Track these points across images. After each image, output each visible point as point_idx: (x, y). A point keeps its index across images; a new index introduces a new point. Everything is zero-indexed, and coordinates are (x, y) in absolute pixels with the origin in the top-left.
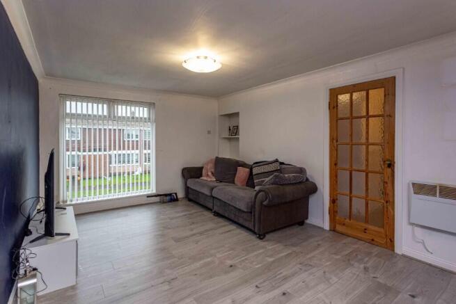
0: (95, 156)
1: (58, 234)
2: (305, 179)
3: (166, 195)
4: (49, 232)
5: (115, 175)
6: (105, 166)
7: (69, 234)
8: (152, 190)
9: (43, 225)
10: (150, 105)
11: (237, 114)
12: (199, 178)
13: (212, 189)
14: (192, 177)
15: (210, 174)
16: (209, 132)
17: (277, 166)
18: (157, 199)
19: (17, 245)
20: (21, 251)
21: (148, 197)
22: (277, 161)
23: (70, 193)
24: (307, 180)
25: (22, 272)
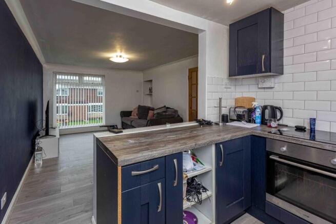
0: (80, 106)
1: (50, 135)
2: (177, 116)
3: (111, 126)
4: (47, 134)
5: (90, 119)
6: (85, 113)
7: (55, 136)
8: (103, 123)
9: (45, 131)
10: (103, 76)
11: (151, 81)
12: (128, 117)
13: (132, 122)
14: (125, 116)
15: (135, 114)
16: (138, 91)
17: (164, 109)
18: (106, 128)
19: (34, 138)
20: (36, 140)
21: (100, 127)
22: (165, 106)
23: (58, 124)
24: (179, 116)
25: (36, 148)
